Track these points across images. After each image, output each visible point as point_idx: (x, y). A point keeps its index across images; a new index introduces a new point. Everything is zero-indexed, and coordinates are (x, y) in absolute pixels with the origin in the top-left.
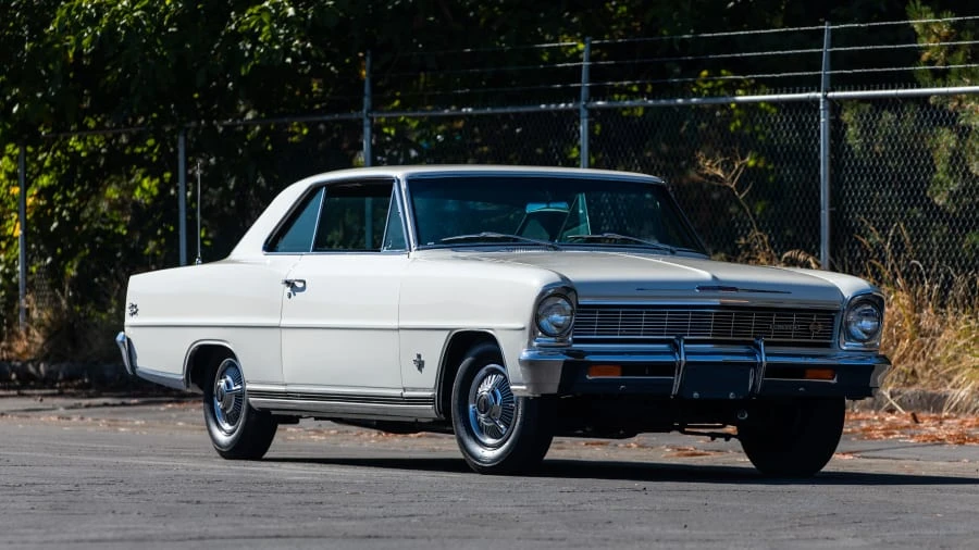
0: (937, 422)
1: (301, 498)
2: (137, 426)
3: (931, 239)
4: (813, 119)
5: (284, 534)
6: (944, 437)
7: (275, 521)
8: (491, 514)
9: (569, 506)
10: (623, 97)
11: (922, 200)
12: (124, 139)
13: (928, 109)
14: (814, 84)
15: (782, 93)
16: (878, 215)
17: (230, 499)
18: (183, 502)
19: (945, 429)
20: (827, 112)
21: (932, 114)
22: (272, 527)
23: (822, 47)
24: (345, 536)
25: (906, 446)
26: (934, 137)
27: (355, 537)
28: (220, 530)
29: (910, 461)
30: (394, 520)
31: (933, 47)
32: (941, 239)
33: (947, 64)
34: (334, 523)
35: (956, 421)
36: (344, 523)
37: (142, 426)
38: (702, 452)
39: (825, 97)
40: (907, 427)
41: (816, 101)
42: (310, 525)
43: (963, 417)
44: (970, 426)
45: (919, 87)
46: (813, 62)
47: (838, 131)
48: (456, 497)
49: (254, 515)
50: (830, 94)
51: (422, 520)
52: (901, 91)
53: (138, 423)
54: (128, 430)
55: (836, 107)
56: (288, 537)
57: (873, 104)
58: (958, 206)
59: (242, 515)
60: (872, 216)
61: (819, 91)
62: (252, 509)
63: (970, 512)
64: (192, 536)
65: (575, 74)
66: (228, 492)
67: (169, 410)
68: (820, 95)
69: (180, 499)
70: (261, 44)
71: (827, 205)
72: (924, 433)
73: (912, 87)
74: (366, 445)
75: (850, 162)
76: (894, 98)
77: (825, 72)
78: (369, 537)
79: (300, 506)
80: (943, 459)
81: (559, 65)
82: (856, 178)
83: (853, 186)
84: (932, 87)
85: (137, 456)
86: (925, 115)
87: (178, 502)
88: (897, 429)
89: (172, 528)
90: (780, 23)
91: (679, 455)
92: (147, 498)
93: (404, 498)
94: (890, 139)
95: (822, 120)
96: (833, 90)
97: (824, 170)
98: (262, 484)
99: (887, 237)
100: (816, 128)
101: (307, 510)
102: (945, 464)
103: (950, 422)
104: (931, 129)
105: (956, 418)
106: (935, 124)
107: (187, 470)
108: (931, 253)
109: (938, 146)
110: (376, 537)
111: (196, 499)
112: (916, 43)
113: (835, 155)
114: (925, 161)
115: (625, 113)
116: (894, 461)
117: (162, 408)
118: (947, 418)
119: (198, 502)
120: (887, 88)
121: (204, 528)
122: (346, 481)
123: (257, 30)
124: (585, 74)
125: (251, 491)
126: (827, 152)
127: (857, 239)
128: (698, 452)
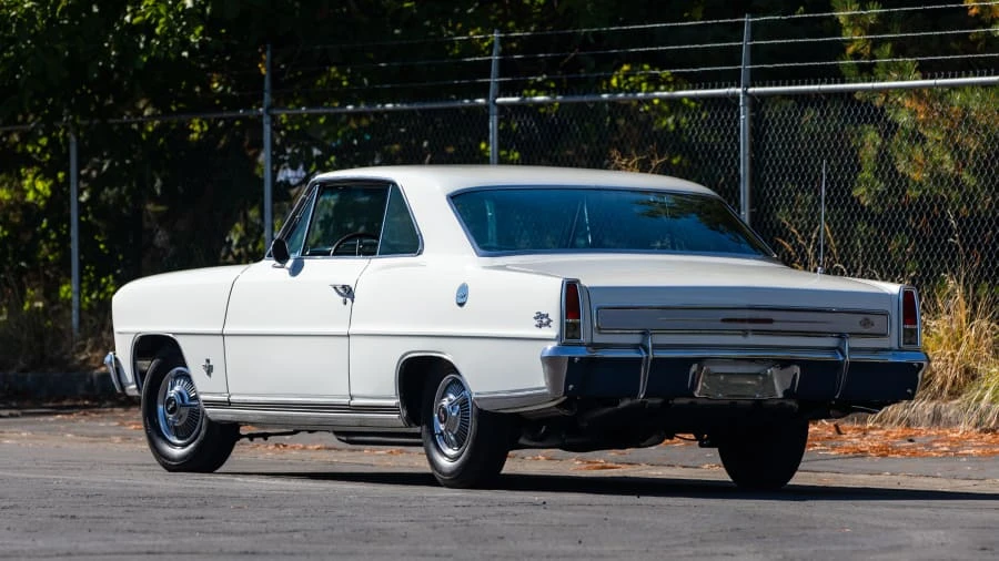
0: (860, 434)
1: (182, 513)
2: (23, 438)
3: (856, 242)
4: (732, 115)
5: (157, 550)
6: (867, 449)
7: (150, 536)
8: (379, 530)
9: (462, 521)
10: (533, 92)
11: (846, 201)
12: (16, 138)
13: (852, 105)
14: (734, 79)
15: (700, 88)
16: (800, 217)
17: (107, 514)
18: (56, 516)
19: (869, 440)
20: (747, 109)
21: (856, 111)
22: (146, 542)
23: (742, 40)
24: (221, 552)
25: (827, 458)
26: (860, 135)
27: (231, 553)
28: (90, 546)
29: (829, 475)
30: (276, 535)
31: (857, 40)
32: (866, 242)
33: (874, 58)
34: (212, 539)
35: (881, 432)
36: (222, 539)
37: (28, 438)
38: (614, 465)
39: (745, 93)
40: (829, 438)
41: (735, 97)
42: (186, 541)
43: (888, 428)
44: (895, 438)
45: (843, 82)
46: (733, 56)
47: (758, 130)
48: (344, 512)
49: (130, 531)
50: (751, 90)
51: (305, 535)
52: (824, 87)
53: (24, 434)
54: (14, 442)
55: (757, 103)
56: (160, 553)
57: (796, 100)
58: (883, 207)
59: (117, 530)
60: (794, 217)
61: (738, 86)
62: (129, 525)
63: (881, 527)
64: (60, 552)
65: (484, 69)
66: (107, 507)
67: (58, 421)
68: (739, 90)
69: (55, 513)
70: (157, 37)
71: (747, 206)
72: (846, 444)
73: (836, 83)
74: (261, 457)
75: (771, 161)
76: (817, 94)
77: (745, 67)
78: (246, 553)
79: (179, 521)
80: (863, 472)
81: (468, 60)
82: (777, 178)
83: (774, 186)
84: (856, 82)
85: (19, 468)
86: (849, 111)
87: (52, 516)
88: (818, 440)
89: (40, 543)
90: (700, 16)
91: (588, 468)
92: (19, 512)
93: (290, 512)
94: (813, 137)
95: (742, 117)
96: (753, 86)
97: (744, 170)
98: (143, 498)
99: (810, 240)
100: (735, 125)
101: (187, 525)
102: (867, 476)
103: (875, 433)
104: (856, 126)
105: (881, 429)
106: (859, 121)
107: (68, 483)
108: (856, 256)
109: (863, 144)
110: (253, 553)
111: (70, 514)
112: (841, 36)
113: (756, 155)
114: (849, 160)
115: (542, 110)
116: (812, 474)
117: (51, 419)
118: (871, 428)
119: (73, 517)
120: (809, 84)
121: (74, 544)
122: (232, 495)
123: (153, 21)
124: (494, 68)
125: (130, 505)
126: (747, 151)
127: (778, 242)
128: (609, 465)
